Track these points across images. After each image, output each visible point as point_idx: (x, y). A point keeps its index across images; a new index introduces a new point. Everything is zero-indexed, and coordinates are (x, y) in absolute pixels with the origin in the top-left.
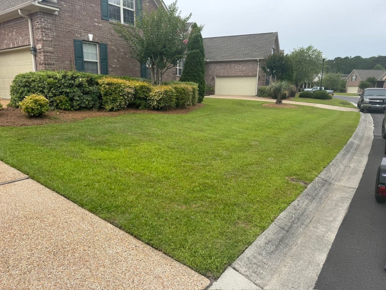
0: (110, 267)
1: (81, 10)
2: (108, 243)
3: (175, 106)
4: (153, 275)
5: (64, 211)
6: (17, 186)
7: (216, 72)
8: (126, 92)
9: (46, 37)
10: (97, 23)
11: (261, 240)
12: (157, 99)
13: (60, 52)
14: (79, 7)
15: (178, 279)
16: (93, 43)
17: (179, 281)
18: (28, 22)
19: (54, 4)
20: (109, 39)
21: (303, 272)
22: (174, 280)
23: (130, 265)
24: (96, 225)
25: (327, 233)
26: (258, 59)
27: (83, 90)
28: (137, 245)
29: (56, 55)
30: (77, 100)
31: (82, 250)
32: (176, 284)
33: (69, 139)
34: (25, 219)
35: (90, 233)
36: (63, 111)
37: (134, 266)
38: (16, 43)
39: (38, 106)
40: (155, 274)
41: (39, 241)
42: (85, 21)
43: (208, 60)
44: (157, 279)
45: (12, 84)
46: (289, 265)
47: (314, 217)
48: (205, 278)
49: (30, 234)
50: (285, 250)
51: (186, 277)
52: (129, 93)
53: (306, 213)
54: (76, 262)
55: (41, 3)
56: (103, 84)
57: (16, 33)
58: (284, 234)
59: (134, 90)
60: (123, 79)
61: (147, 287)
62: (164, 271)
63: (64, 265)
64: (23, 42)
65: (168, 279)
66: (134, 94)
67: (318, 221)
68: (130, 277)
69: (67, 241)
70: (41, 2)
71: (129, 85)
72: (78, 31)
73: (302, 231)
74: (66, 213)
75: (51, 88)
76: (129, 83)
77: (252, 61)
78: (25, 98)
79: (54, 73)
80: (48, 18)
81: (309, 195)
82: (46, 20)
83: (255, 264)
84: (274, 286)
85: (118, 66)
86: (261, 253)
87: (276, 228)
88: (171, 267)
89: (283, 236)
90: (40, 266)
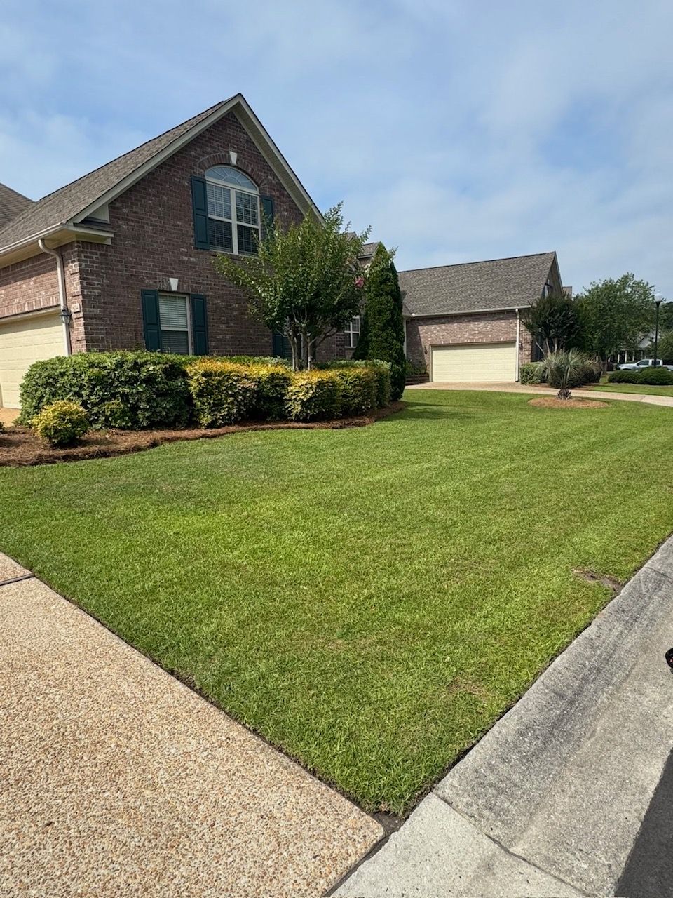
0: (167, 789)
1: (155, 233)
2: (169, 728)
3: (340, 412)
4: (258, 811)
5: (89, 653)
6: (7, 596)
7: (431, 337)
8: (240, 388)
9: (89, 288)
10: (186, 256)
11: (507, 727)
12: (302, 398)
13: (115, 317)
14: (151, 228)
15: (312, 822)
16: (179, 294)
17: (315, 827)
18: (56, 263)
19: (104, 225)
20: (210, 285)
21: (606, 808)
22: (304, 826)
23: (210, 786)
24: (150, 685)
25: (665, 706)
26: (517, 308)
27: (157, 389)
28: (231, 734)
29: (108, 322)
30: (144, 408)
31: (112, 746)
32: (306, 834)
33: (122, 490)
34: (10, 670)
35: (135, 705)
36: (117, 431)
37: (219, 786)
38: (34, 303)
39: (67, 423)
40: (262, 809)
41: (29, 722)
42: (163, 255)
43: (413, 315)
44: (265, 821)
45: (24, 381)
46: (573, 789)
47: (635, 665)
48: (372, 822)
49: (13, 707)
50: (565, 750)
51: (331, 818)
52: (246, 390)
53: (615, 657)
54: (97, 775)
55: (80, 225)
56: (195, 374)
57: (35, 283)
58: (564, 710)
59: (257, 383)
60: (235, 363)
61: (241, 841)
62: (284, 801)
63: (72, 781)
64: (47, 300)
65: (289, 823)
66: (256, 392)
67: (645, 676)
68: (207, 815)
69: (85, 723)
70: (80, 223)
71: (246, 375)
72: (150, 273)
73: (606, 700)
74: (92, 657)
75: (95, 386)
76: (247, 371)
77: (504, 313)
78: (43, 408)
79: (102, 356)
80: (93, 253)
81: (623, 611)
82: (90, 257)
83: (491, 785)
84: (534, 842)
85: (227, 337)
86: (507, 758)
87: (546, 694)
88: (299, 791)
89: (562, 714)
90: (20, 784)
